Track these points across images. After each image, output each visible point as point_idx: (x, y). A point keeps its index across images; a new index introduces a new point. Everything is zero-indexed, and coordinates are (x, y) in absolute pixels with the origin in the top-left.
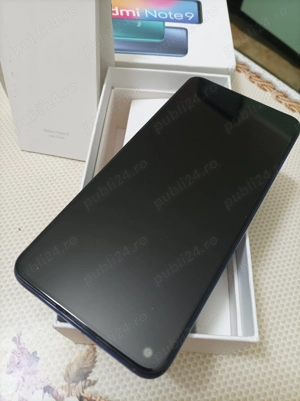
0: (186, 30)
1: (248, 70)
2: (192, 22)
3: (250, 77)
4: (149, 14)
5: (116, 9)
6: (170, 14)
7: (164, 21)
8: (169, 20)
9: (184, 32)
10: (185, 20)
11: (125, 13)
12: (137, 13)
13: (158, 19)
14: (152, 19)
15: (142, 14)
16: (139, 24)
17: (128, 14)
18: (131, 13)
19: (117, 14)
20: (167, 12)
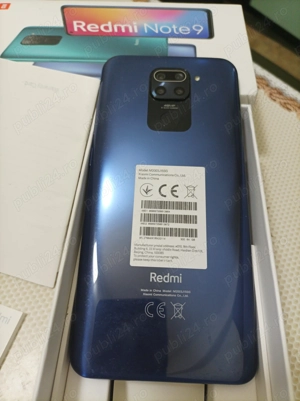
0: (194, 47)
1: (268, 85)
2: (201, 36)
3: (271, 94)
4: (148, 28)
5: (109, 24)
6: (174, 27)
7: (167, 36)
8: (173, 35)
9: (192, 49)
10: (193, 35)
11: (119, 28)
12: (134, 28)
13: (160, 35)
14: (152, 34)
15: (141, 29)
16: (137, 42)
17: (123, 30)
18: (127, 29)
19: (110, 30)
20: (171, 26)
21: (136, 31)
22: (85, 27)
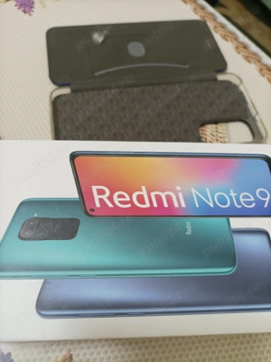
5: (144, 192)
6: (233, 194)
11: (159, 199)
12: (179, 199)
13: (217, 212)
15: (189, 199)
17: (165, 203)
18: (169, 199)
19: (148, 205)
20: (228, 193)
21: (183, 205)
22: (110, 198)
